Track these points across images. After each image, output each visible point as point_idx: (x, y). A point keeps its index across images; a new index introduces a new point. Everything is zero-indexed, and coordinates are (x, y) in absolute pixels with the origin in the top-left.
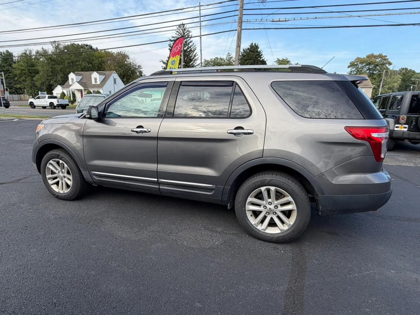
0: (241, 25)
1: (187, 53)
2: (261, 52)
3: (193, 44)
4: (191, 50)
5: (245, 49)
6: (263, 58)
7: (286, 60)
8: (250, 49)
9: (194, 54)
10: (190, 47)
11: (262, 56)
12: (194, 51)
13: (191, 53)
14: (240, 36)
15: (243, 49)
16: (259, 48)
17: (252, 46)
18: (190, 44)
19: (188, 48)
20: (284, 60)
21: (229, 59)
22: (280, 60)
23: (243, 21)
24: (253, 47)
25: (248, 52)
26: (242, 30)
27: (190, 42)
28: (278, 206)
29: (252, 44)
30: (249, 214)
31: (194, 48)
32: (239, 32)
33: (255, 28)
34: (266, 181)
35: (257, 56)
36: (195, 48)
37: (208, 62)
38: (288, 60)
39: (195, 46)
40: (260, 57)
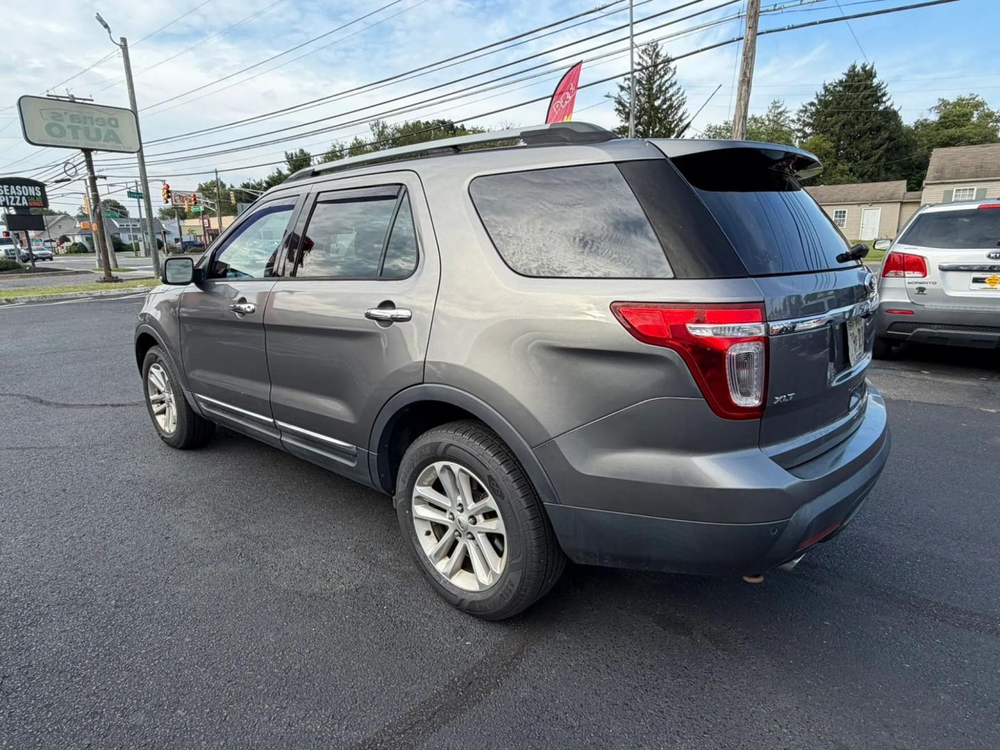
0: (756, 22)
1: (661, 113)
2: (883, 86)
3: (680, 88)
4: (671, 106)
5: (831, 84)
6: (888, 104)
7: (971, 99)
8: (846, 81)
9: (680, 113)
10: (671, 99)
11: (884, 99)
12: (679, 107)
13: (672, 112)
14: (750, 54)
15: (824, 84)
16: (875, 76)
17: (852, 74)
18: (671, 91)
19: (664, 102)
20: (963, 100)
21: (776, 116)
22: (949, 104)
23: (761, 9)
24: (857, 75)
25: (840, 91)
26: (758, 37)
27: (671, 86)
28: (476, 517)
29: (854, 67)
30: (420, 530)
31: (680, 98)
32: (749, 42)
33: (796, 24)
34: (441, 446)
35: (867, 98)
36: (683, 99)
37: (716, 131)
38: (977, 99)
39: (682, 95)
40: (878, 100)
